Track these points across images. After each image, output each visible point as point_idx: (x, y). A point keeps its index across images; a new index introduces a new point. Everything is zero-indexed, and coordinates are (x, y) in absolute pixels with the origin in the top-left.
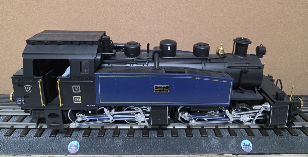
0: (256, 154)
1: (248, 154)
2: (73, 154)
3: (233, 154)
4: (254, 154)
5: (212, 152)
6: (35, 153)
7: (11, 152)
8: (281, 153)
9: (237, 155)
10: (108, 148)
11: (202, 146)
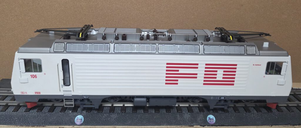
0: (218, 126)
1: (212, 125)
2: (78, 125)
3: (201, 126)
4: (217, 126)
5: (185, 124)
6: (49, 125)
7: (31, 124)
8: (237, 125)
9: (204, 126)
10: (105, 121)
11: (178, 119)
